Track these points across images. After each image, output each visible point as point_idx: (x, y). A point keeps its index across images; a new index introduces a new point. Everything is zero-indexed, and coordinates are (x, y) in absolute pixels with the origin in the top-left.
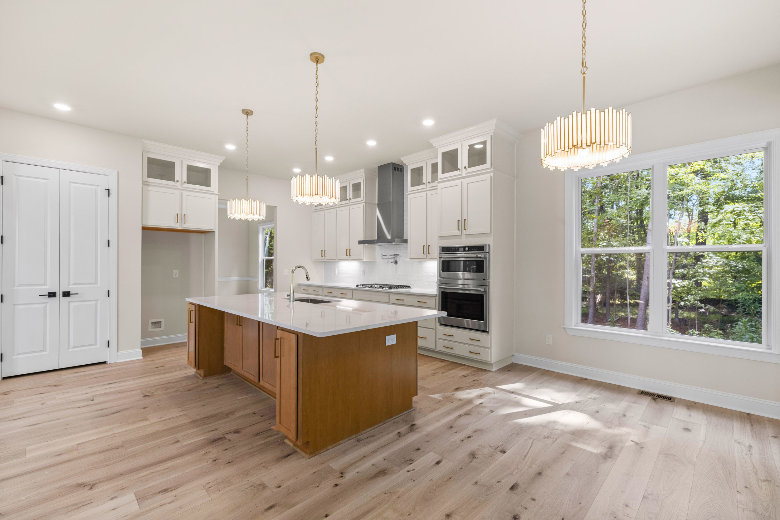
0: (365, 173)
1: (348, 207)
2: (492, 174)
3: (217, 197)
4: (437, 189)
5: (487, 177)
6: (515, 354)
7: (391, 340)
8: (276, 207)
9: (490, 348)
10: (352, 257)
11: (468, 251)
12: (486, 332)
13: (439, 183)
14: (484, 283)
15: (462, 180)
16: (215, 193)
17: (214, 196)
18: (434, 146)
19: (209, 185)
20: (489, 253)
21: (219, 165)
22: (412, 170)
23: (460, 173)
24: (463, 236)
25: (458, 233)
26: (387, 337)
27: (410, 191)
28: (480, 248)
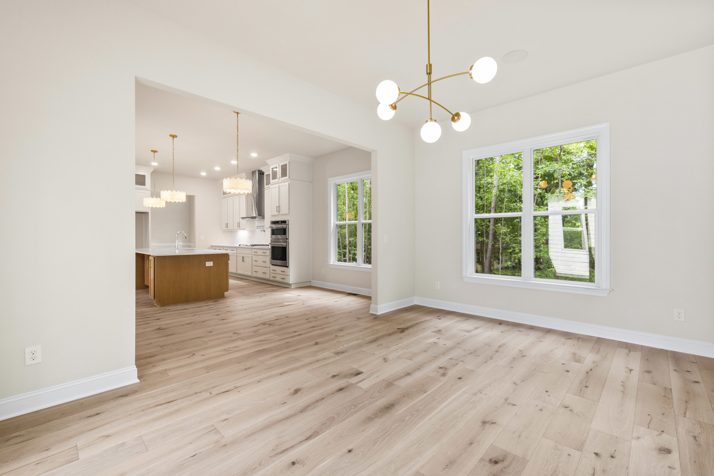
0: (246, 175)
1: (239, 196)
2: (289, 182)
3: (150, 192)
4: (270, 189)
5: (287, 183)
6: (311, 281)
7: (209, 264)
8: (195, 196)
9: (289, 276)
10: (241, 228)
11: (281, 223)
12: (288, 267)
13: (271, 185)
14: (286, 240)
15: (279, 184)
16: (148, 189)
17: (148, 191)
18: (269, 164)
19: (144, 185)
20: (288, 224)
21: (151, 172)
22: (266, 175)
23: (278, 180)
24: (280, 215)
25: (277, 213)
26: (206, 262)
27: (266, 188)
28: (284, 222)
